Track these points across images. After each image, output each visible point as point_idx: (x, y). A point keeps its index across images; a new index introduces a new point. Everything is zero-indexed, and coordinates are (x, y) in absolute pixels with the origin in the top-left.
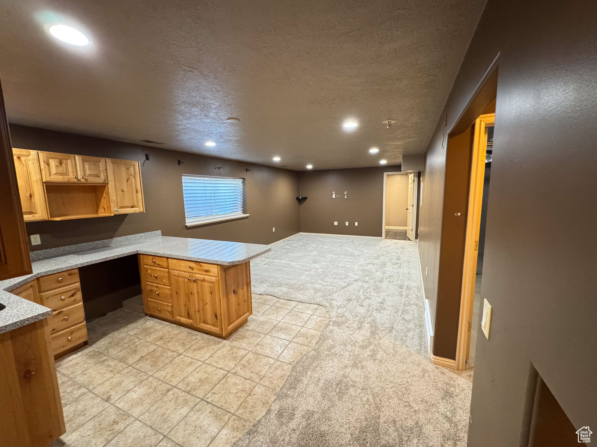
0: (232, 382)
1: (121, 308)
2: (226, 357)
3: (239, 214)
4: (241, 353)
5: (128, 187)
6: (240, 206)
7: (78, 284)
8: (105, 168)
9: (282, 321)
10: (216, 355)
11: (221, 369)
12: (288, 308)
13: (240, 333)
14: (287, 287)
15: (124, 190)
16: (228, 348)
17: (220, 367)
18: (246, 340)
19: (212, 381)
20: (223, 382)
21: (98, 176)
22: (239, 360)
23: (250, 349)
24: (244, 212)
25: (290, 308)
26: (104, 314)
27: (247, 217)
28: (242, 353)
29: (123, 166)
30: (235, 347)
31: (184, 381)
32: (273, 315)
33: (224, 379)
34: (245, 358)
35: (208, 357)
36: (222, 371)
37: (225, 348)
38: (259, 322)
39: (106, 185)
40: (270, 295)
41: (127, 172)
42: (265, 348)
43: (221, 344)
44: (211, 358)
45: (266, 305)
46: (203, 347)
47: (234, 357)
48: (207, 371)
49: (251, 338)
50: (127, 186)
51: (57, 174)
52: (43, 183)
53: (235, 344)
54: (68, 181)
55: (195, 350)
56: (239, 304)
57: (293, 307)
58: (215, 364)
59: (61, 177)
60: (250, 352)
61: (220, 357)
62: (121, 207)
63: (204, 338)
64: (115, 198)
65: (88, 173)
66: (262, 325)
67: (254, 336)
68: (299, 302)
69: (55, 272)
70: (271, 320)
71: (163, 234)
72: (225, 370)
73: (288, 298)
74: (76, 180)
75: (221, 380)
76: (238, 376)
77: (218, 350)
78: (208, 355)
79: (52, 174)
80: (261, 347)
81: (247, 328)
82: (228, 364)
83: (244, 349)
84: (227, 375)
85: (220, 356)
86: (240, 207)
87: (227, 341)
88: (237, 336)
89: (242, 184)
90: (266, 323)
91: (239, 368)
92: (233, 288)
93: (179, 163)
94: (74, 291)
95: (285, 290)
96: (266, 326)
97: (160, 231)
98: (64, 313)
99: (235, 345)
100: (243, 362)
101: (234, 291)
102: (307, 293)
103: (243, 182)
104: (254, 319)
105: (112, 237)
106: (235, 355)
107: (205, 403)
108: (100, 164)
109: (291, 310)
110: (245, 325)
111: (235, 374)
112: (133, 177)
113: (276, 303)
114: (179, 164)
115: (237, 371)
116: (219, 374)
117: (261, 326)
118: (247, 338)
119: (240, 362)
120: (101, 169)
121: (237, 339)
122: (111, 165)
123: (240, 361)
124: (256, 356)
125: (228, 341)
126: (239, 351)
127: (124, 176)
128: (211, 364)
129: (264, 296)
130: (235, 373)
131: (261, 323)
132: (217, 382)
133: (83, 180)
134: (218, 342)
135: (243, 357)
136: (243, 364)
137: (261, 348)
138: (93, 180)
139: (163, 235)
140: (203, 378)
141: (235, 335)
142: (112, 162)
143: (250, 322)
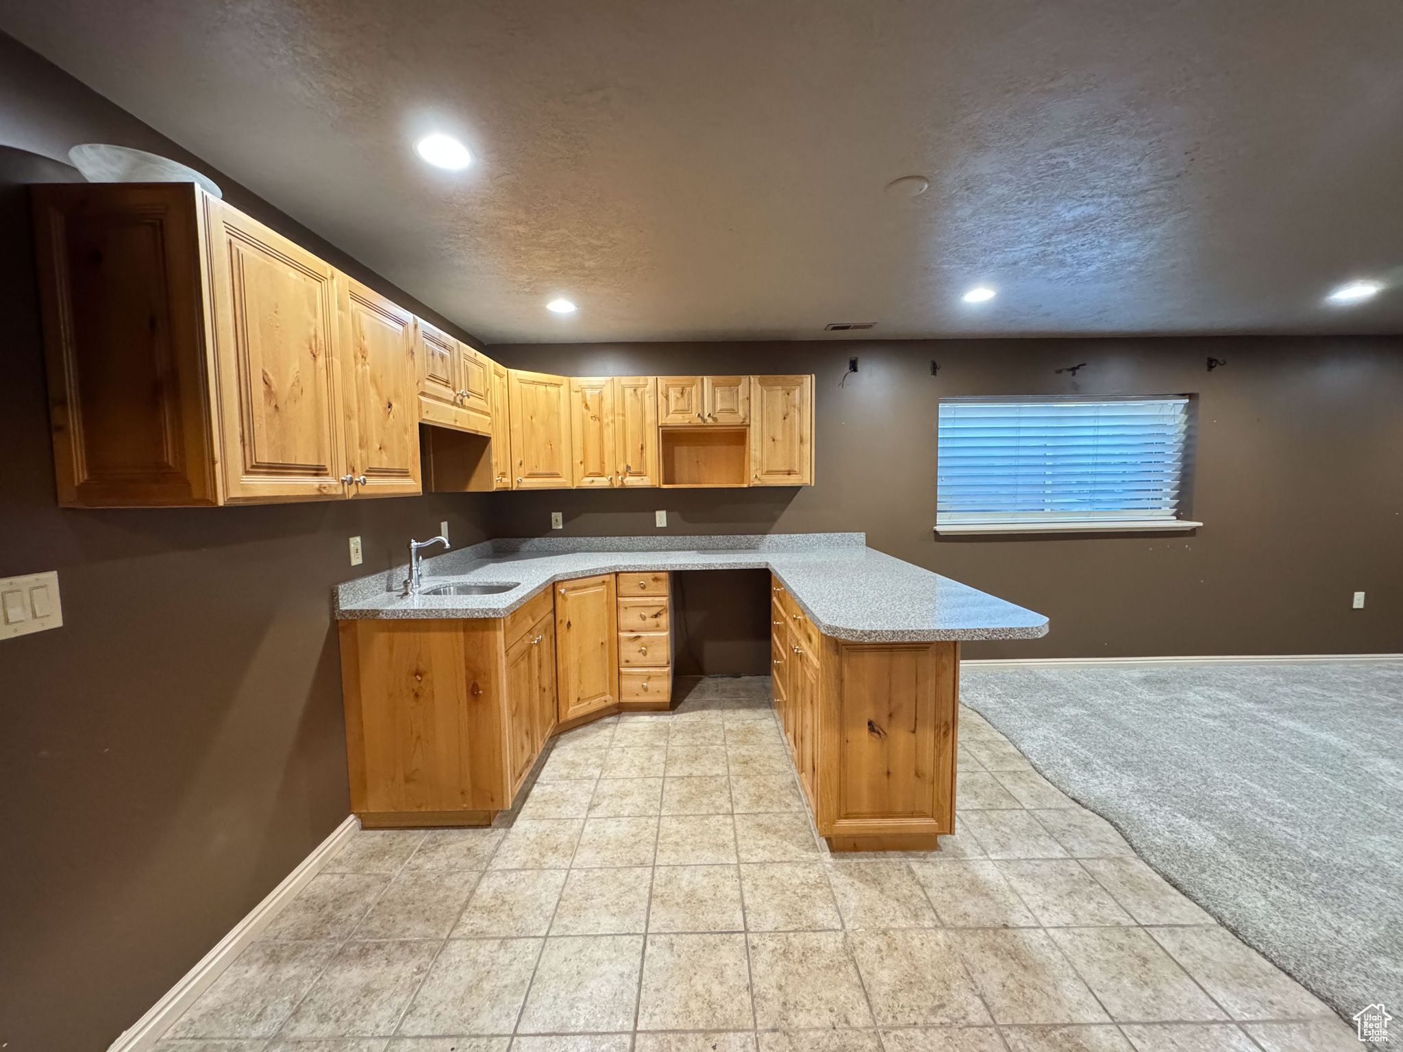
0: (723, 961)
1: (765, 675)
2: (783, 892)
3: (1163, 518)
4: (820, 916)
5: (784, 433)
6: (1168, 490)
7: (665, 601)
8: (747, 395)
9: (1052, 932)
10: (773, 870)
11: (744, 909)
12: (1133, 907)
13: (881, 865)
14: (1224, 833)
15: (776, 438)
16: (813, 877)
17: (747, 902)
18: (872, 893)
19: (701, 916)
20: (711, 939)
21: (733, 411)
22: (796, 926)
23: (849, 926)
24: (1181, 512)
25: (1147, 914)
26: (737, 676)
27: (1193, 531)
28: (824, 915)
29: (780, 388)
30: (829, 886)
31: (673, 869)
32: (1041, 889)
33: (718, 937)
34: (813, 936)
35: (756, 861)
36: (739, 916)
37: (807, 870)
38: (969, 876)
39: (748, 429)
40: (1111, 823)
41: (787, 400)
42: (888, 961)
43: (812, 855)
44: (756, 868)
45: (1053, 844)
46: (776, 832)
47: (796, 910)
48: (721, 888)
49: (890, 902)
50: (783, 429)
51: (676, 411)
52: (659, 427)
53: (840, 880)
54: (690, 422)
55: (760, 825)
56: (889, 773)
57: (1165, 920)
58: (747, 886)
59: (680, 417)
60: (841, 935)
61: (774, 882)
62: (769, 472)
63: (802, 816)
64: (758, 454)
65: (719, 407)
66: (969, 891)
67: (903, 901)
68: (1222, 923)
69: (637, 570)
70: (1013, 899)
71: (870, 544)
72: (745, 918)
73: (1173, 875)
74: (699, 421)
75: (711, 933)
76: (746, 961)
77: (789, 862)
78: (763, 855)
79: (671, 412)
80: (884, 947)
81: (915, 866)
82: (765, 912)
83: (840, 914)
84: (734, 936)
85: (778, 879)
86: (1166, 494)
87: (832, 856)
88: (866, 864)
89: (1184, 417)
90: (987, 895)
91: (771, 945)
92: (869, 713)
93: (934, 369)
94: (658, 609)
95: (1202, 836)
96: (976, 905)
97: (863, 535)
98: (643, 640)
99: (834, 881)
100: (796, 941)
101: (870, 723)
102: (1314, 918)
103: (1188, 409)
104: (965, 855)
105: (764, 532)
106: (805, 904)
107: (640, 947)
108: (740, 388)
109: (1140, 925)
110: (922, 853)
111: (749, 949)
112: (796, 410)
113: (1101, 862)
114: (934, 373)
115: (761, 948)
116: (725, 917)
117: (958, 892)
118: (882, 891)
119: (792, 934)
120: (740, 397)
121: (856, 874)
122: (759, 386)
123: (796, 931)
124: (841, 959)
125: (832, 860)
126: (821, 904)
127: (780, 408)
128: (744, 879)
129: (1085, 812)
130: (754, 948)
131: (973, 883)
132: (702, 930)
133: (710, 421)
134: (815, 844)
135: (814, 929)
136: (790, 944)
137: (879, 950)
138: (725, 420)
139: (868, 545)
140: (700, 893)
141: (866, 860)
142: (761, 383)
143: (944, 856)
